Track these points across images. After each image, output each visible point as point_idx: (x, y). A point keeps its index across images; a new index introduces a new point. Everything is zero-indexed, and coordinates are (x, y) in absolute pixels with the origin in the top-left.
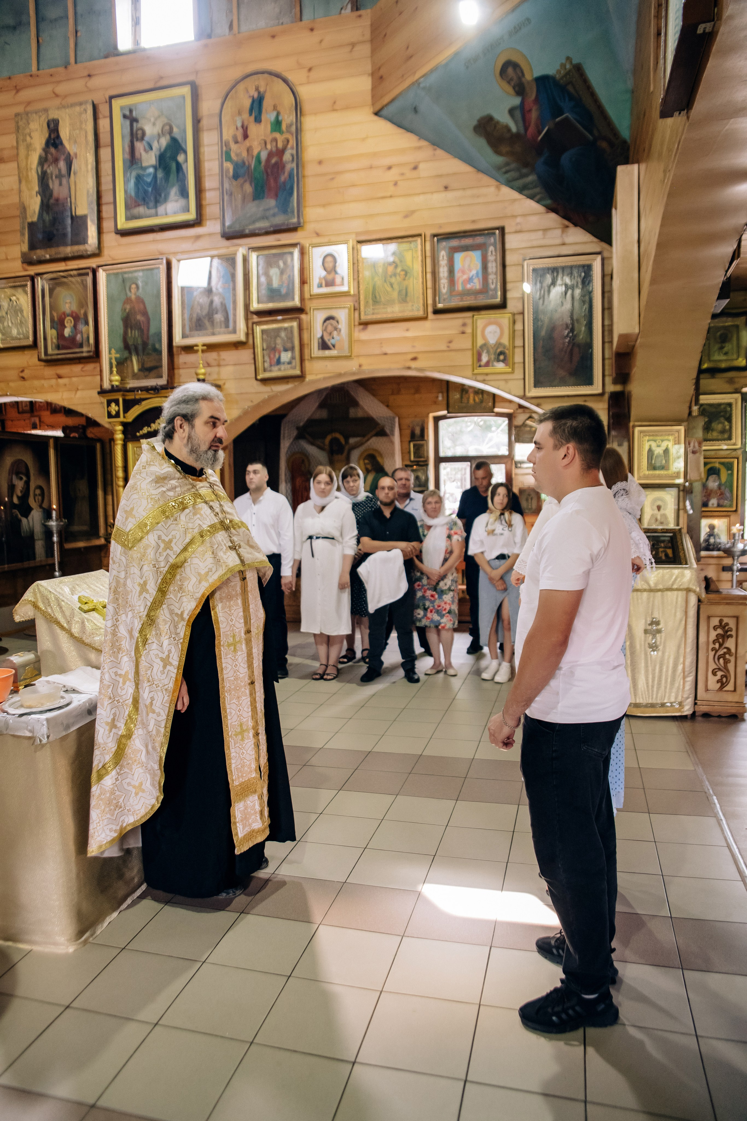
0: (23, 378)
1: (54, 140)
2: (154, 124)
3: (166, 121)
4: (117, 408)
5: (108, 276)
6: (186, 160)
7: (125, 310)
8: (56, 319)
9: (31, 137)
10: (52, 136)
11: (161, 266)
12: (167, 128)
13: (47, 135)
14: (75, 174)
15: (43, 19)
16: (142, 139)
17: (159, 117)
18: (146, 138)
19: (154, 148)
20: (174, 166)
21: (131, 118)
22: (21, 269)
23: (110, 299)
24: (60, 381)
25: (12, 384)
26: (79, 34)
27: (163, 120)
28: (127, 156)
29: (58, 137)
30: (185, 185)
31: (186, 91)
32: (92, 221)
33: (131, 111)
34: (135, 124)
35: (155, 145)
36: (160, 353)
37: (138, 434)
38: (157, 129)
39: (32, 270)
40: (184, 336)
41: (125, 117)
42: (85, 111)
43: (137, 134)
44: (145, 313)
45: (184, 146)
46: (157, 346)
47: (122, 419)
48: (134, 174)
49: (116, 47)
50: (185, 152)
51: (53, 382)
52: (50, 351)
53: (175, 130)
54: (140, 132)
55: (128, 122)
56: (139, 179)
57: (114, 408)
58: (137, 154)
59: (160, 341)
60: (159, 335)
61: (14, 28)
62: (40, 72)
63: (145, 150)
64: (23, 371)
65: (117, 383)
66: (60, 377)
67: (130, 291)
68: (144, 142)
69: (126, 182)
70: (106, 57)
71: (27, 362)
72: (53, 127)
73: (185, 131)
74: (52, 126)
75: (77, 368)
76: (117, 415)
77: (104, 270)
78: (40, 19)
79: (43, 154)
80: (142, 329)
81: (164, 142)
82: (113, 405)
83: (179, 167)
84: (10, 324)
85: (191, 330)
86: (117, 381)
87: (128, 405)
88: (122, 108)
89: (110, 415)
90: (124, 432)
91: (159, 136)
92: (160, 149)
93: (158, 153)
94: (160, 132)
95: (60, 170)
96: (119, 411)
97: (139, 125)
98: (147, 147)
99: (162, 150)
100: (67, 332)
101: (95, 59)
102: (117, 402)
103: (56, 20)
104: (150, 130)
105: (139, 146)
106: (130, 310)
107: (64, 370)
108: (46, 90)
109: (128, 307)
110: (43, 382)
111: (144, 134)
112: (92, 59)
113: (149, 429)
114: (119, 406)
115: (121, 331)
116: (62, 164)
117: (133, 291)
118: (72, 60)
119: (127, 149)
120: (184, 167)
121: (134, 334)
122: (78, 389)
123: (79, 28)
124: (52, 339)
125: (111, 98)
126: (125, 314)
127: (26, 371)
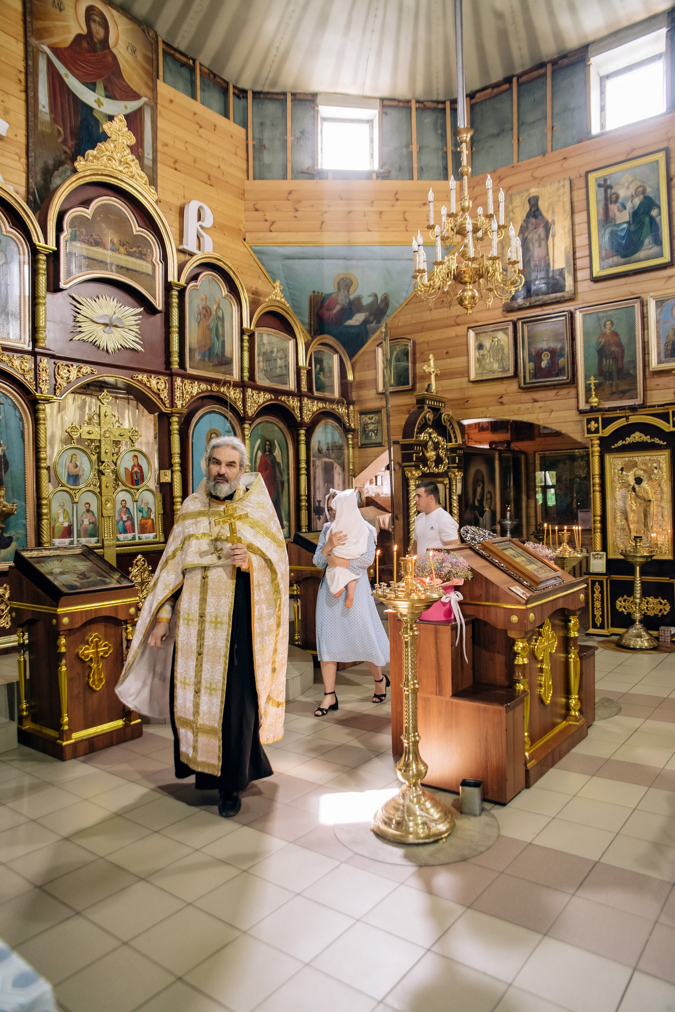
0: (501, 403)
1: (534, 212)
2: (628, 188)
3: (639, 184)
4: (596, 425)
5: (584, 316)
6: (660, 214)
7: (600, 343)
8: (534, 354)
9: (514, 213)
10: (533, 210)
11: (636, 305)
12: (641, 189)
13: (528, 209)
14: (553, 236)
15: (523, 124)
16: (616, 201)
17: (633, 181)
18: (620, 201)
19: (627, 207)
20: (647, 220)
21: (605, 186)
22: (501, 316)
23: (586, 334)
24: (536, 404)
25: (491, 409)
26: (555, 129)
27: (637, 183)
28: (602, 217)
29: (538, 209)
30: (658, 235)
31: (661, 156)
32: (569, 272)
33: (605, 180)
34: (609, 191)
35: (629, 205)
36: (635, 377)
37: (613, 447)
38: (632, 191)
39: (514, 316)
40: (659, 362)
41: (599, 186)
42: (563, 186)
43: (611, 199)
44: (619, 345)
45: (657, 202)
46: (631, 372)
47: (600, 434)
48: (608, 231)
49: (589, 132)
50: (659, 207)
51: (529, 405)
52: (528, 380)
53: (649, 190)
54: (614, 196)
55: (602, 190)
56: (613, 234)
57: (593, 425)
58: (611, 214)
59: (635, 368)
60: (634, 362)
61: (498, 135)
62: (520, 163)
63: (619, 210)
64: (501, 397)
65: (595, 404)
66: (535, 401)
67: (605, 327)
68: (618, 204)
69: (601, 237)
70: (579, 142)
71: (506, 390)
72: (534, 203)
73: (658, 190)
74: (532, 202)
75: (551, 393)
76: (597, 431)
77: (580, 312)
78: (521, 124)
79: (525, 225)
80: (618, 357)
81: (637, 201)
82: (593, 423)
83: (652, 221)
84: (492, 360)
85: (666, 356)
86: (595, 402)
87: (606, 422)
88: (597, 179)
89: (589, 431)
90: (600, 445)
91: (633, 197)
92: (634, 207)
93: (631, 211)
94: (634, 193)
95: (539, 236)
96: (598, 427)
97: (613, 191)
98: (621, 208)
99: (636, 208)
100: (544, 364)
101: (568, 145)
102: (596, 420)
103: (534, 122)
104: (623, 193)
105: (613, 208)
106: (605, 343)
107: (539, 395)
108: (526, 176)
109: (603, 341)
110: (520, 405)
111: (617, 197)
112: (566, 145)
113: (624, 442)
114: (598, 424)
115: (597, 361)
116: (541, 231)
117: (608, 327)
118: (549, 149)
119: (601, 211)
120: (657, 219)
121: (608, 363)
122: (552, 411)
123: (555, 124)
124: (530, 371)
125: (587, 173)
126: (600, 347)
127: (504, 398)
